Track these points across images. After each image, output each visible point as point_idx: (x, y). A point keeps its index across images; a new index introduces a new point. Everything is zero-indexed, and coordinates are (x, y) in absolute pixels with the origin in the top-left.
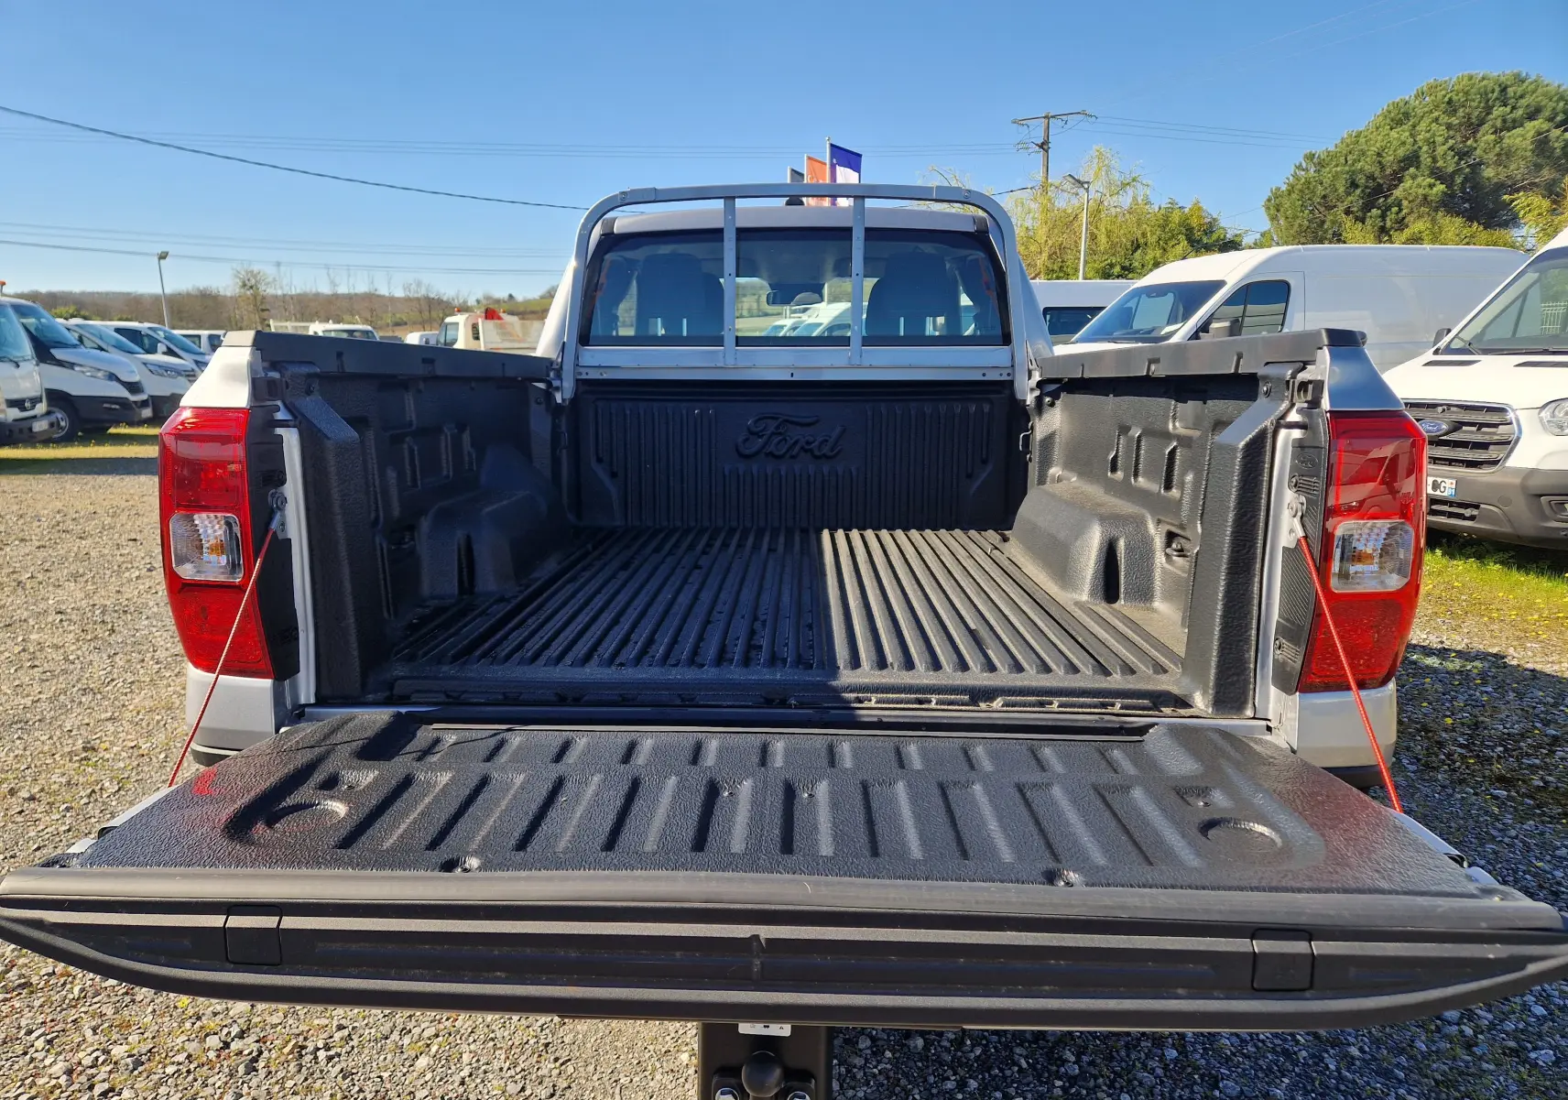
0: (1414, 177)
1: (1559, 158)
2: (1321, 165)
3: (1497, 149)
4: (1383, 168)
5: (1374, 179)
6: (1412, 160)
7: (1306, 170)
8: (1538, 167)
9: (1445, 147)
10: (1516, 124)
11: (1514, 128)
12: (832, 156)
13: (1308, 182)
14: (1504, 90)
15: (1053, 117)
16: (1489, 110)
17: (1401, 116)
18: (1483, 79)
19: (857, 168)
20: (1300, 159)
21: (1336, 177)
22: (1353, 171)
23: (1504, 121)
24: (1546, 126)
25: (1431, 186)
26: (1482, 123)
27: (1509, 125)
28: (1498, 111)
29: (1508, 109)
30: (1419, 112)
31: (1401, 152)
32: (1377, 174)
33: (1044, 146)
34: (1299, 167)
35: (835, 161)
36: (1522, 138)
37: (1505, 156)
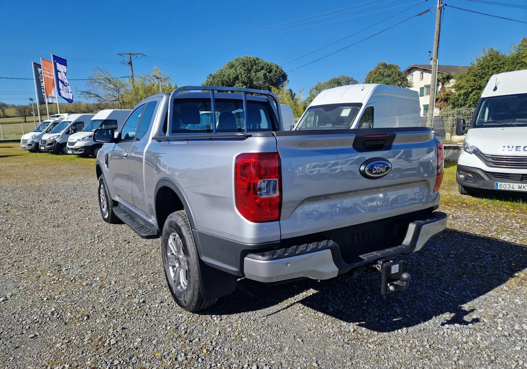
0: (238, 83)
1: (269, 81)
2: (214, 78)
3: (256, 77)
4: (230, 79)
5: (228, 83)
6: (236, 78)
7: (210, 79)
8: (265, 82)
9: (244, 76)
10: (259, 71)
11: (258, 72)
12: (54, 60)
13: (211, 82)
14: (255, 61)
15: (132, 54)
16: (252, 67)
17: (232, 66)
18: (250, 58)
19: (65, 65)
20: (208, 76)
21: (218, 82)
22: (223, 80)
23: (256, 70)
24: (266, 72)
25: (243, 86)
26: (251, 70)
27: (257, 71)
28: (255, 67)
29: (257, 66)
30: (237, 65)
31: (234, 76)
32: (229, 81)
33: (130, 63)
34: (208, 78)
35: (55, 61)
36: (261, 74)
37: (258, 79)
